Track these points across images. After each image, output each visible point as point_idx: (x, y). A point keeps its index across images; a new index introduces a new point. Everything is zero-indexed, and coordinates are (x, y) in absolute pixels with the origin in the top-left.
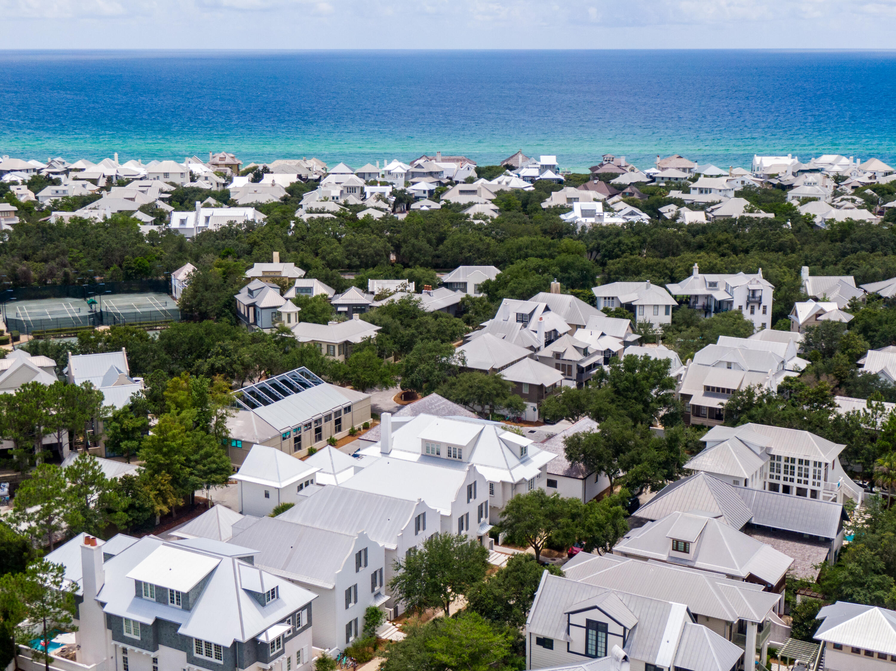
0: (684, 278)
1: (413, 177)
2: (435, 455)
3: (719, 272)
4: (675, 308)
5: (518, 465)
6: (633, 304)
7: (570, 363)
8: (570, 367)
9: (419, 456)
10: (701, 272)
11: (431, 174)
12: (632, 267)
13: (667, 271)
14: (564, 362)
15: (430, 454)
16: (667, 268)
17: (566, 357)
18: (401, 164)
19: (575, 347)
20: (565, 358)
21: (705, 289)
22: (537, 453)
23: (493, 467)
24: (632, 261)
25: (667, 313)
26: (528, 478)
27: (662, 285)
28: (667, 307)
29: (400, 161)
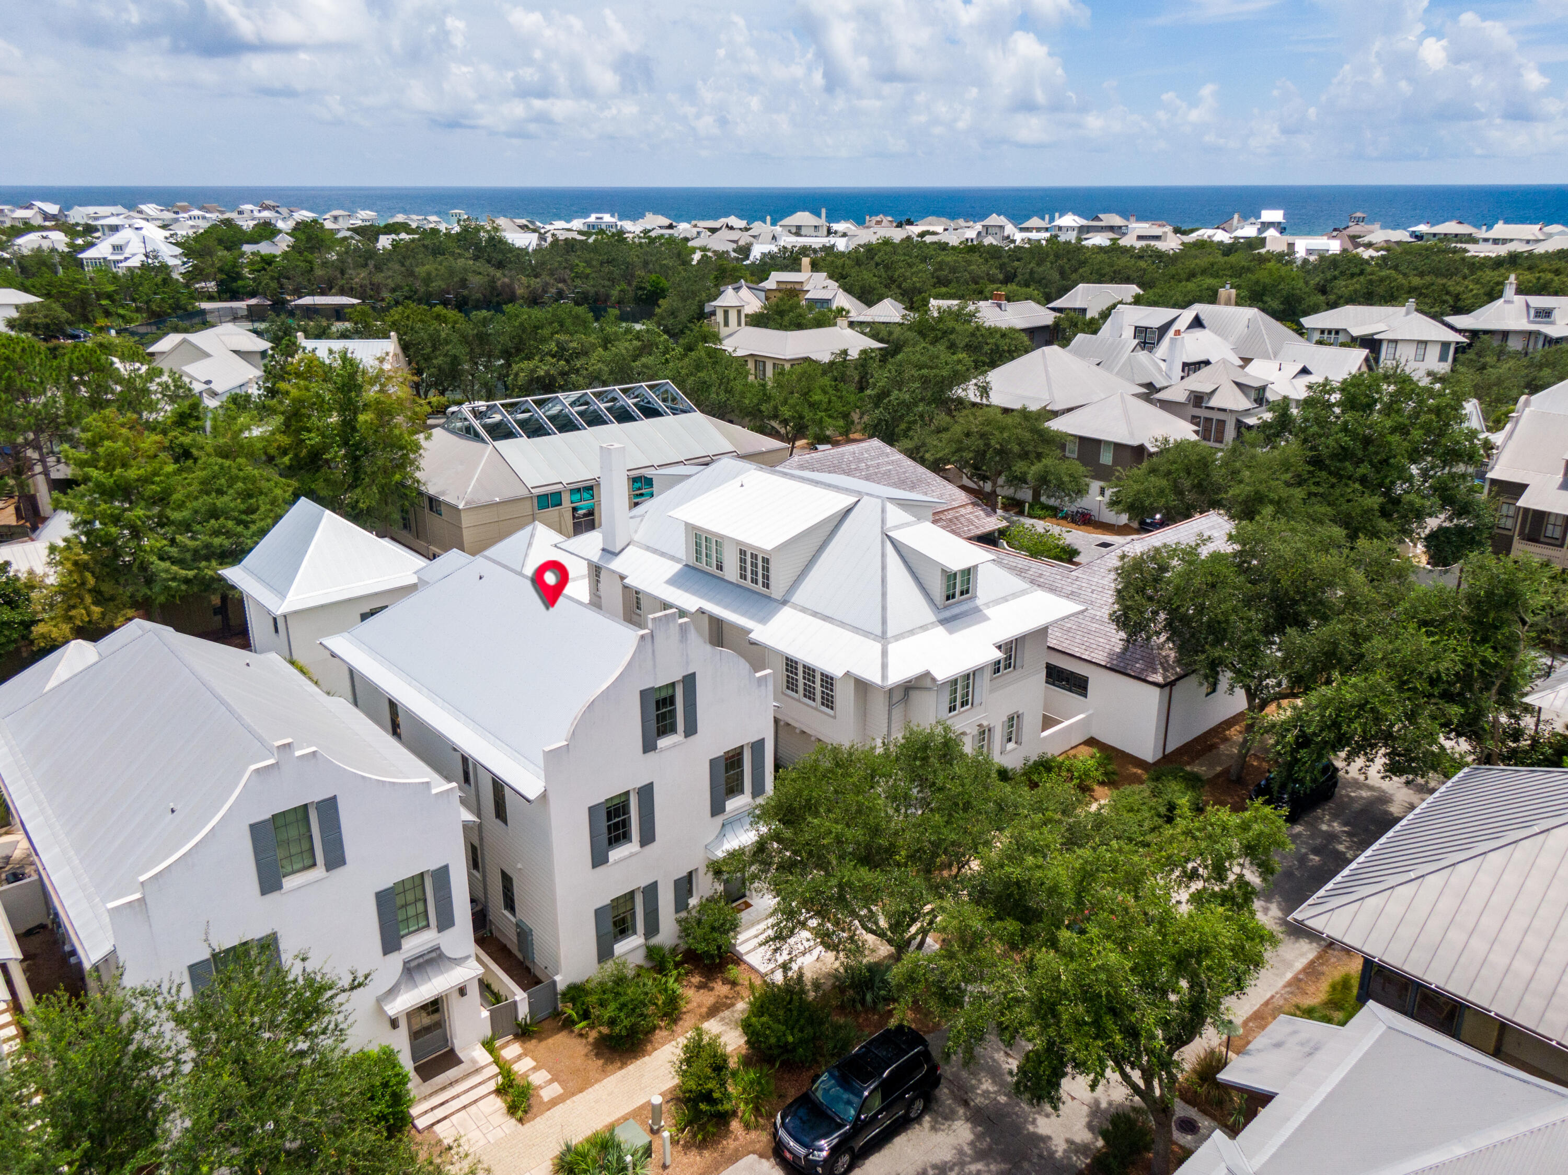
0: (1480, 307)
1: (1088, 232)
2: (713, 569)
3: (1556, 294)
4: (1460, 349)
5: (924, 628)
6: (1376, 337)
7: (1221, 416)
8: (1221, 423)
9: (678, 567)
10: (1520, 291)
11: (1111, 228)
12: (1381, 290)
13: (1448, 298)
14: (1209, 414)
15: (703, 565)
16: (1448, 293)
17: (1214, 402)
18: (1076, 218)
19: (1237, 384)
20: (1212, 403)
21: (1525, 321)
22: (1014, 596)
23: (842, 624)
24: (1382, 280)
25: (1443, 358)
26: (942, 674)
27: (1434, 317)
28: (1445, 345)
29: (1074, 214)
